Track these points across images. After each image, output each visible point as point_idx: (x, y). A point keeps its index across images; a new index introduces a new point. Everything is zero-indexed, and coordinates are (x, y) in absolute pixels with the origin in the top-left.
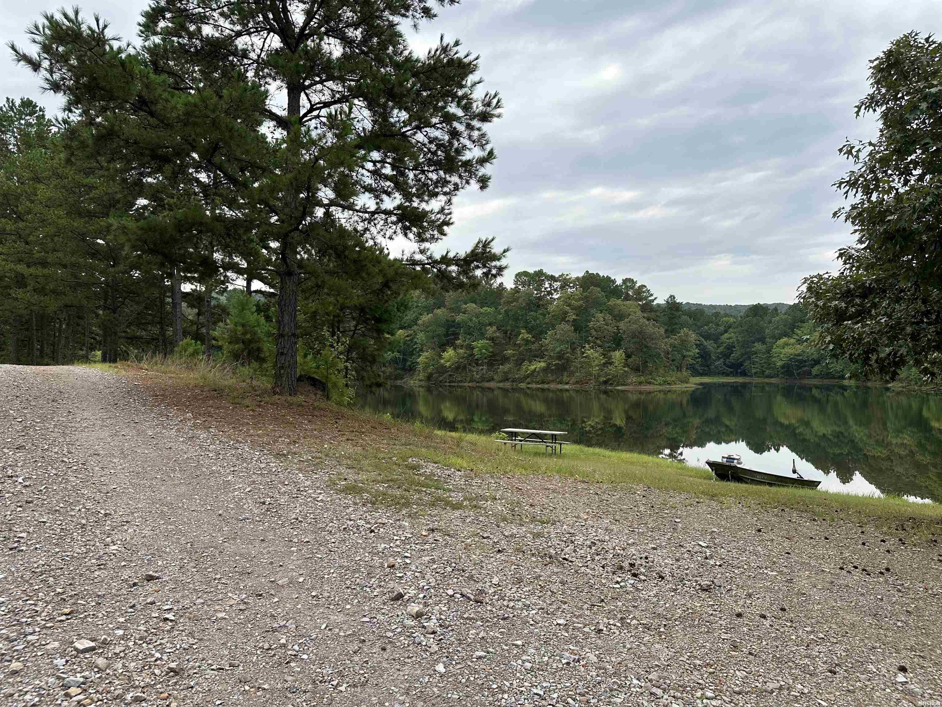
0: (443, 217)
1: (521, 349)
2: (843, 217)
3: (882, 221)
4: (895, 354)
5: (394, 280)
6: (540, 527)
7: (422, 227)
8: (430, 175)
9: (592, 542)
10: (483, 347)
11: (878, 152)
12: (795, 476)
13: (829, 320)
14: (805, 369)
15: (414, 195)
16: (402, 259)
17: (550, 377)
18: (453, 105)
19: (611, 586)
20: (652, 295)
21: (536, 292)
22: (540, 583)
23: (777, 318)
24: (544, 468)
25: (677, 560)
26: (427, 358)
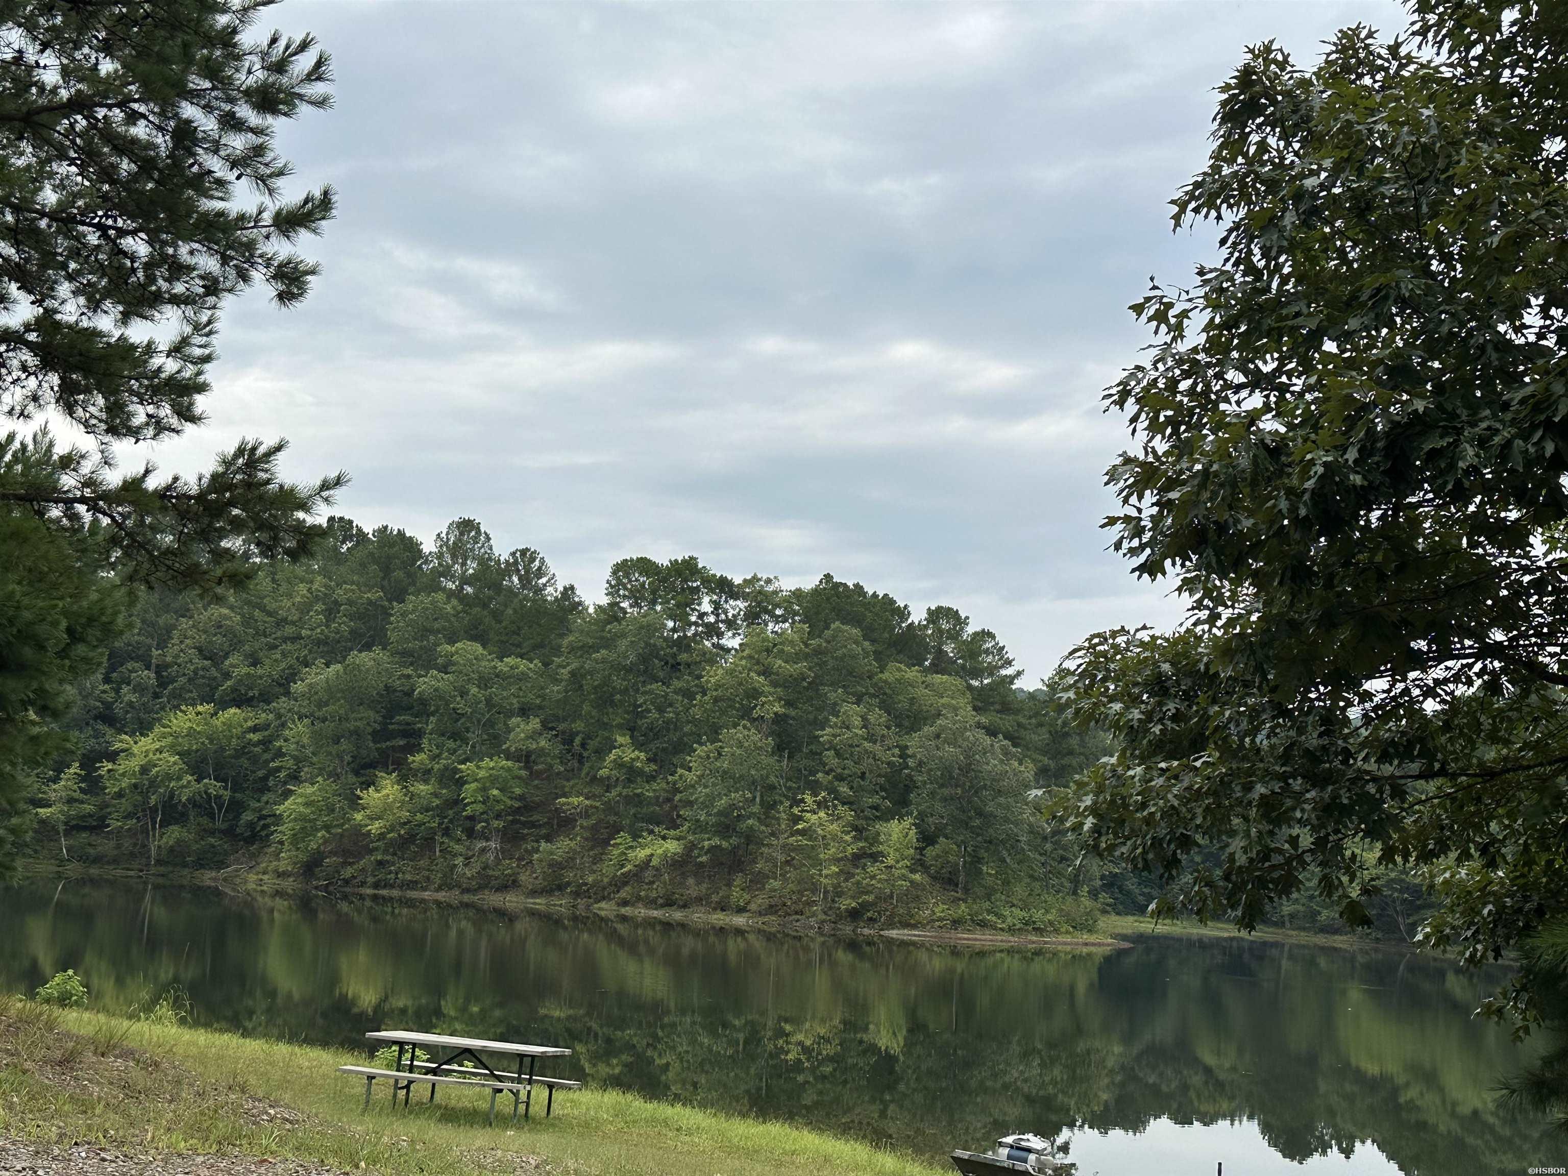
1: (614, 793)
10: (493, 780)
17: (692, 887)
20: (1009, 663)
21: (670, 624)
26: (307, 804)
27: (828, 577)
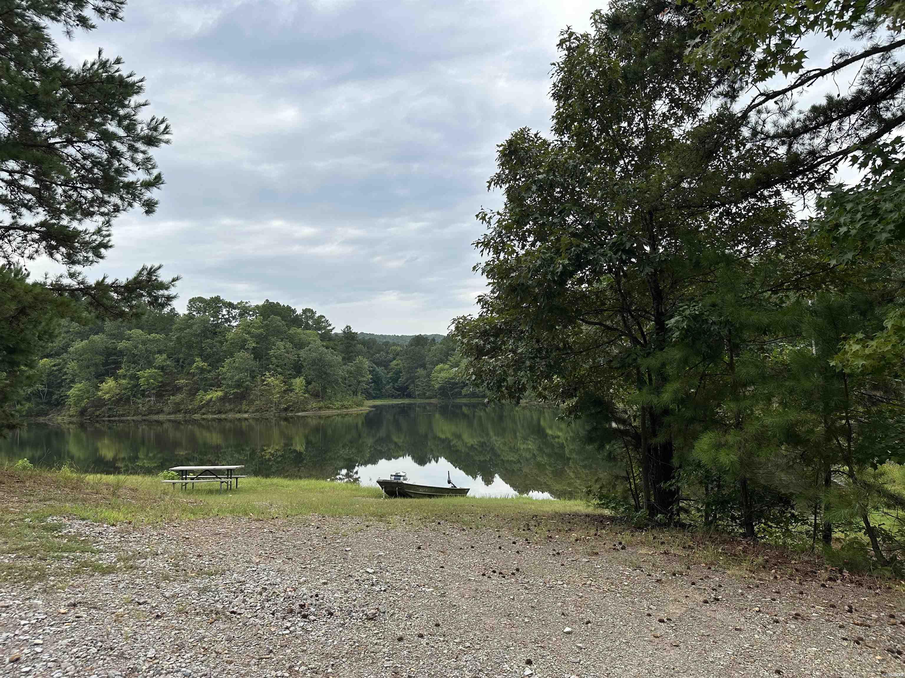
0: (99, 239)
1: (195, 378)
2: (480, 271)
3: (507, 276)
4: (519, 382)
5: (33, 307)
6: (207, 580)
7: (72, 248)
8: (84, 193)
9: (263, 588)
10: (151, 377)
11: (504, 220)
12: (449, 486)
13: (472, 354)
14: (456, 390)
15: (62, 212)
16: (45, 284)
17: (228, 406)
18: (114, 123)
19: (280, 633)
20: (330, 325)
21: (212, 319)
22: (204, 646)
23: (434, 348)
24: (216, 509)
25: (346, 592)
26: (79, 391)
27: (267, 300)
